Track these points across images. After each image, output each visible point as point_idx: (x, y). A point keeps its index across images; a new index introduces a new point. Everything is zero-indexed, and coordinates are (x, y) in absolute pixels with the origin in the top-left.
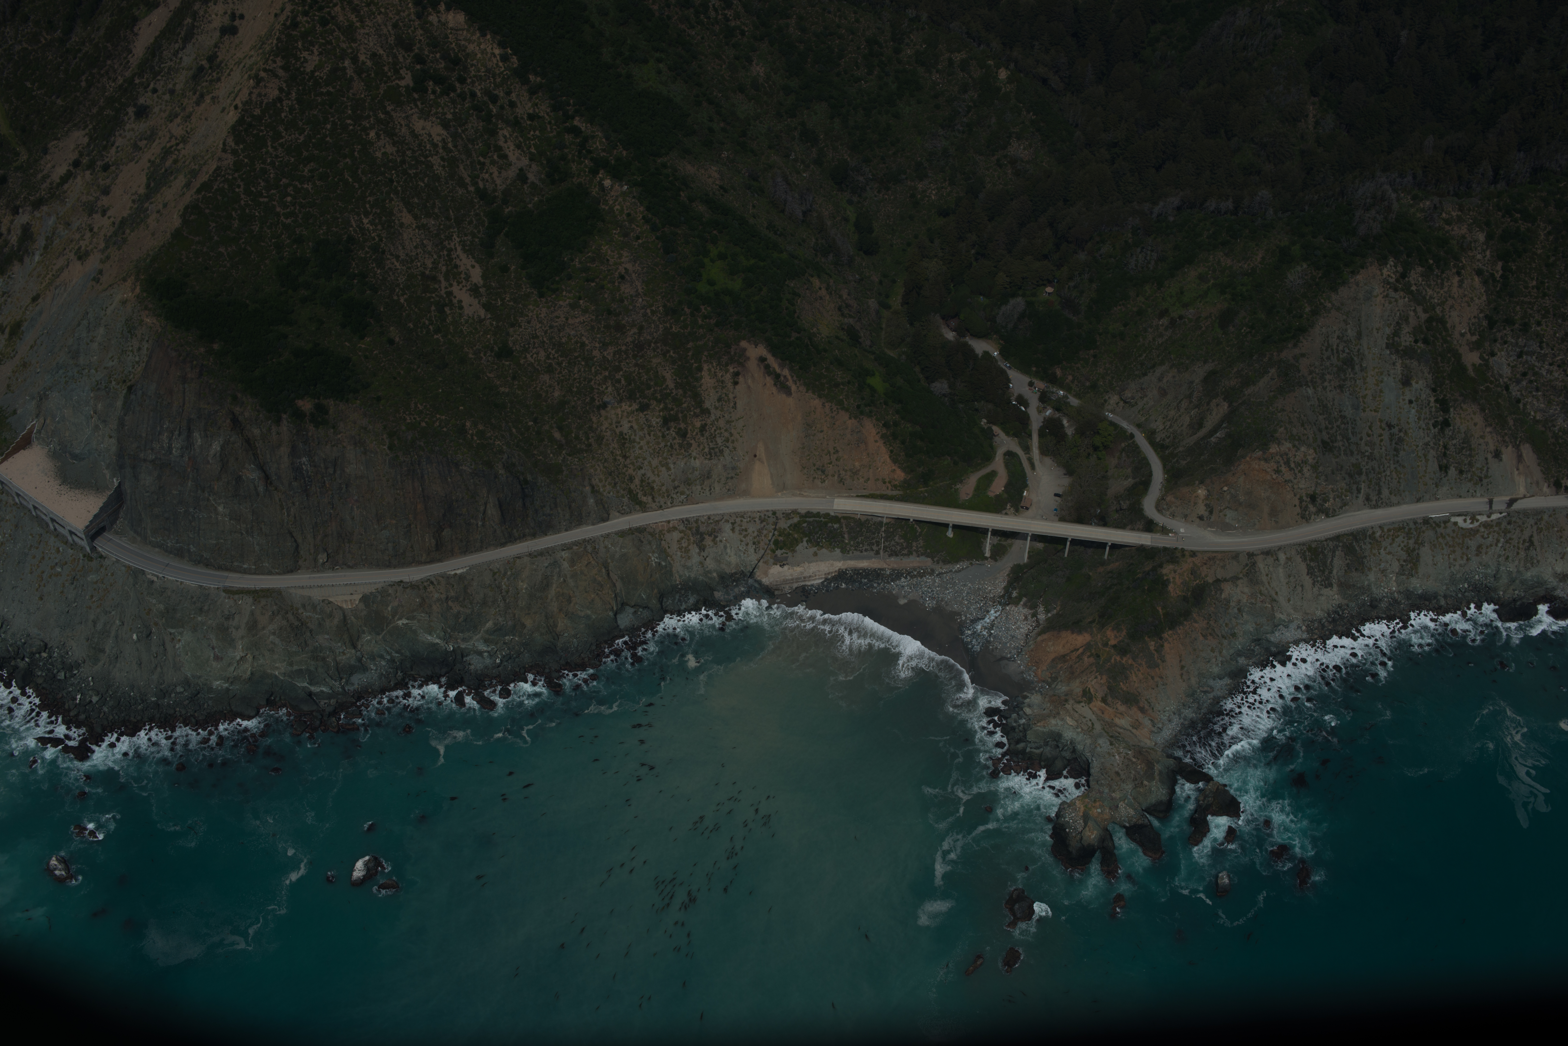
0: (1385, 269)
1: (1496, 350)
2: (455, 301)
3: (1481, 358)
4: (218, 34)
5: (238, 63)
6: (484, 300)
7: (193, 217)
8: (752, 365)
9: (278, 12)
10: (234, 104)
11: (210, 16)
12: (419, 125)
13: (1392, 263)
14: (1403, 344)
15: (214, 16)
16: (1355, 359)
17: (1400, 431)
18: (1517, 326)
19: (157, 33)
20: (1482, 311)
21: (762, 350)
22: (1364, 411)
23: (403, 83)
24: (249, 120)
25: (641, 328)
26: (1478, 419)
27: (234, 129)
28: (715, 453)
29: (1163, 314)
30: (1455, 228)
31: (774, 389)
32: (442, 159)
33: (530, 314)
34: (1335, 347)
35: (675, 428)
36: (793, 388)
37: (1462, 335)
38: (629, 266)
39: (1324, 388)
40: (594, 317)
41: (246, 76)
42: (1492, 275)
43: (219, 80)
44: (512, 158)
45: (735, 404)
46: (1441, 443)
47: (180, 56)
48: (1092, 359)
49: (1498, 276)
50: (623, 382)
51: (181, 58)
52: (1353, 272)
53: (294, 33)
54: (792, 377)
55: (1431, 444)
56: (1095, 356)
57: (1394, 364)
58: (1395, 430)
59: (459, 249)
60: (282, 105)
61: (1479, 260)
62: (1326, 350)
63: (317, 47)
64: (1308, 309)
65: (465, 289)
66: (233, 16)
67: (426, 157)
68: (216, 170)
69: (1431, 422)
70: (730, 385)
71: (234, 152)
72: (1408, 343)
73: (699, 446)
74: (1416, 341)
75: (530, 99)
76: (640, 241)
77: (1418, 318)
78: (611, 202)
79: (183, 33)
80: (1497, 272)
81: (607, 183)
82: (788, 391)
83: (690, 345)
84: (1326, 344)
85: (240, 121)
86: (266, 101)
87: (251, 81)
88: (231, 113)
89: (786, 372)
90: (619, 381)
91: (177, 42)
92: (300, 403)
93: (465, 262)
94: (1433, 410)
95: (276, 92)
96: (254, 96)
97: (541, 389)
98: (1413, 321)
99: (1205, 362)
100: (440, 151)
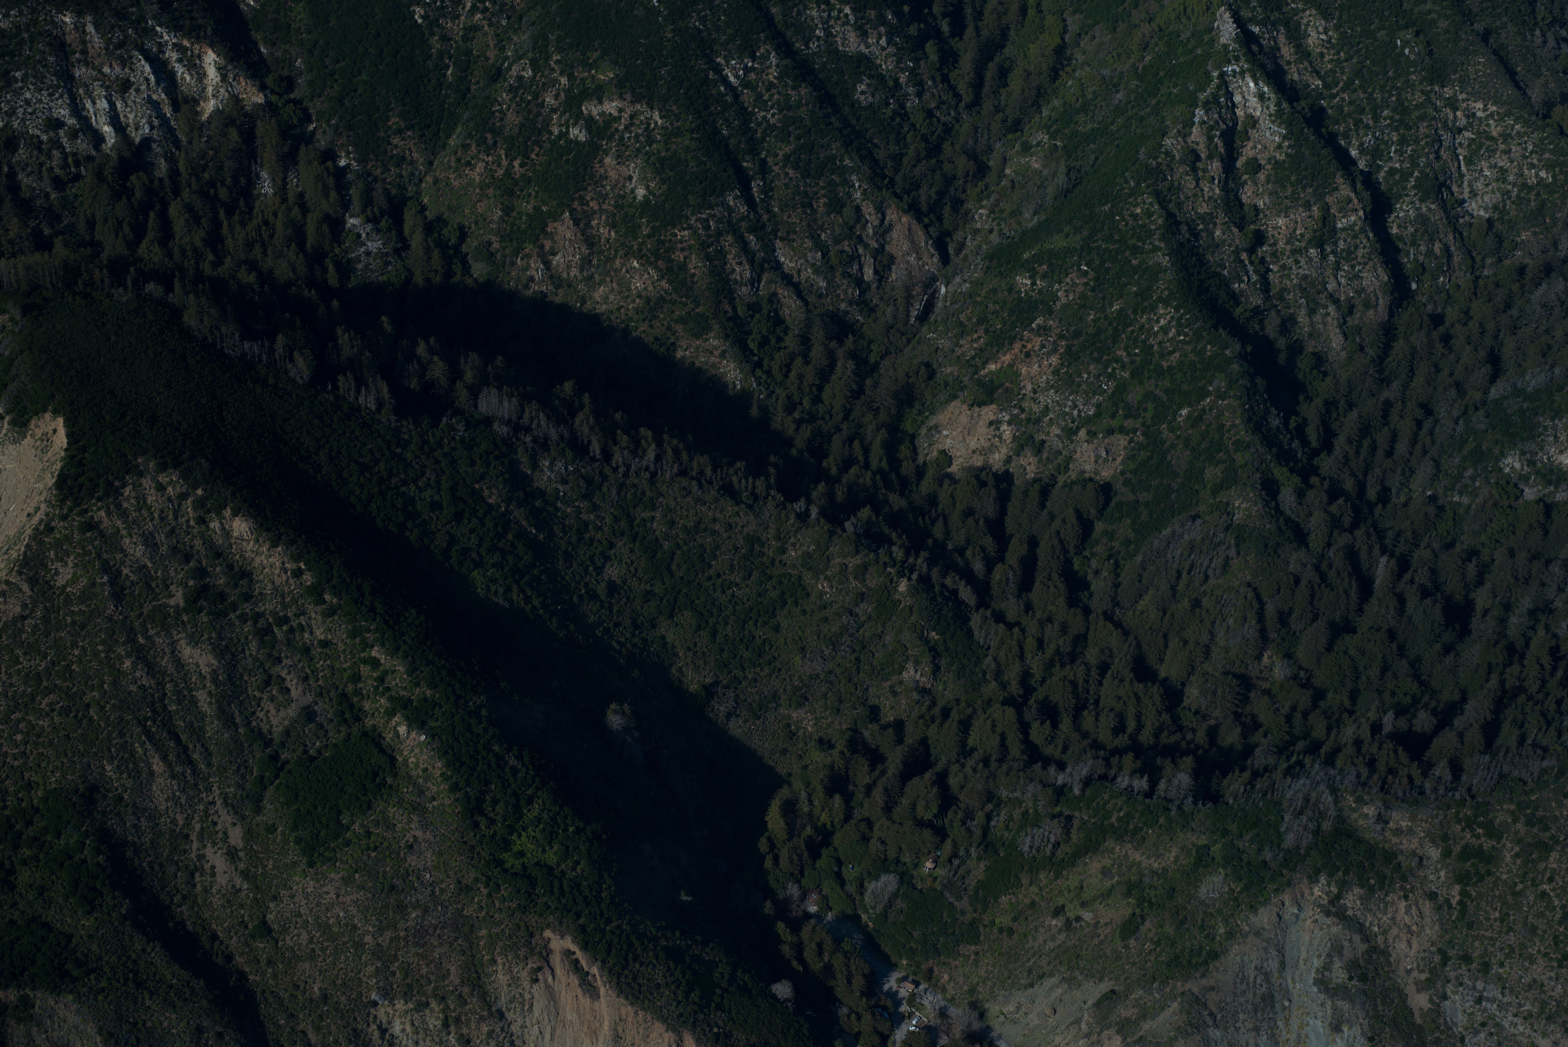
0: (1317, 888)
1: (1449, 993)
2: (207, 866)
3: (1431, 1001)
6: (242, 866)
8: (556, 960)
9: (32, 511)
12: (187, 651)
13: (1325, 882)
14: (1334, 981)
16: (1276, 994)
18: (1474, 965)
20: (1433, 944)
21: (568, 943)
23: (172, 602)
25: (426, 911)
29: (1059, 911)
30: (1404, 841)
31: (579, 991)
32: (210, 694)
33: (295, 888)
34: (1251, 980)
35: (456, 1033)
36: (602, 991)
37: (1409, 972)
38: (419, 834)
39: (1237, 1029)
40: (370, 895)
42: (1447, 901)
44: (294, 693)
45: (531, 1006)
49: (1454, 902)
50: (398, 975)
52: (1277, 890)
53: (47, 540)
54: (601, 977)
56: (976, 953)
57: (1322, 1005)
59: (219, 802)
60: (23, 625)
61: (1432, 881)
62: (1242, 983)
63: (72, 558)
64: (1222, 931)
65: (220, 852)
67: (191, 690)
70: (526, 984)
72: (1340, 981)
74: (1351, 978)
75: (324, 622)
76: (435, 803)
77: (1354, 949)
78: (406, 753)
80: (1454, 897)
81: (403, 729)
82: (594, 994)
83: (483, 932)
84: (1240, 976)
89: (595, 970)
90: (393, 974)
93: (225, 818)
95: (18, 609)
97: (299, 979)
98: (1348, 954)
99: (1101, 979)
100: (208, 685)
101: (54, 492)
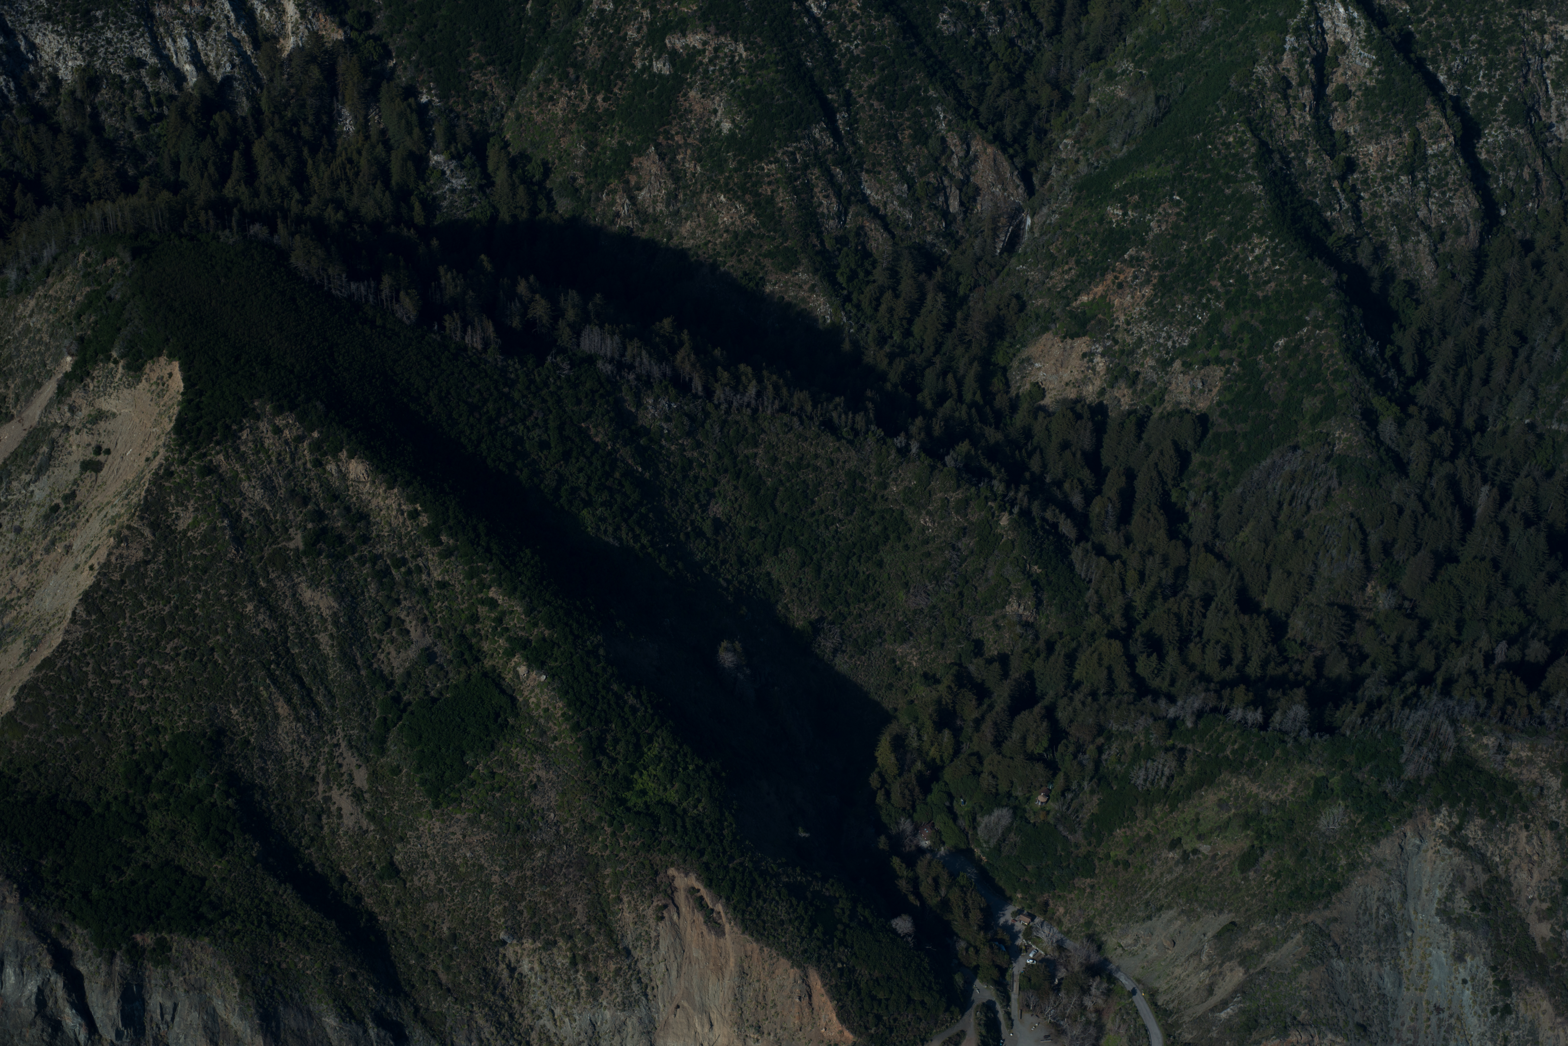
0: (1438, 819)
2: (333, 808)
3: (1553, 930)
4: (77, 468)
5: (99, 509)
6: (368, 808)
7: (29, 700)
8: (681, 898)
9: (150, 455)
10: (90, 563)
11: (71, 446)
12: (307, 594)
13: (1446, 813)
14: (1457, 911)
15: (74, 447)
16: (1399, 925)
17: (1451, 1016)
19: (7, 455)
20: (1554, 874)
21: (692, 881)
22: (1408, 989)
24: (106, 585)
25: (551, 850)
26: (1547, 1005)
27: (87, 598)
28: (630, 1003)
29: (1175, 844)
30: (1524, 772)
31: (704, 928)
32: (332, 636)
33: (421, 829)
34: (1374, 911)
35: (584, 971)
36: (727, 927)
37: (1530, 902)
38: (542, 773)
39: (1360, 960)
40: (495, 835)
41: (106, 530)
43: (74, 526)
44: (414, 635)
45: (658, 943)
46: (1501, 1034)
47: (31, 489)
50: (525, 914)
51: (33, 492)
52: (1398, 822)
53: (167, 484)
54: (726, 914)
55: (1488, 1034)
57: (1445, 935)
58: (1445, 1015)
59: (343, 744)
60: (146, 570)
61: (1552, 811)
62: (1365, 914)
63: (192, 502)
64: (1343, 862)
65: (346, 794)
66: (98, 450)
67: (313, 633)
68: (62, 644)
69: (1489, 1008)
70: (652, 922)
71: (85, 624)
72: (1462, 911)
73: (611, 994)
74: (1473, 908)
75: (441, 563)
76: (557, 743)
77: (1476, 879)
78: (526, 693)
79: (37, 463)
81: (523, 669)
82: (720, 932)
83: (608, 871)
84: (1363, 907)
85: (96, 586)
86: (127, 564)
87: (112, 539)
88: (85, 573)
89: (719, 907)
90: (521, 913)
91: (28, 472)
92: (138, 937)
93: (350, 760)
94: (1492, 992)
95: (141, 554)
96: (113, 559)
97: (428, 919)
98: (1470, 884)
99: (1221, 911)
100: (330, 627)
101: (173, 436)
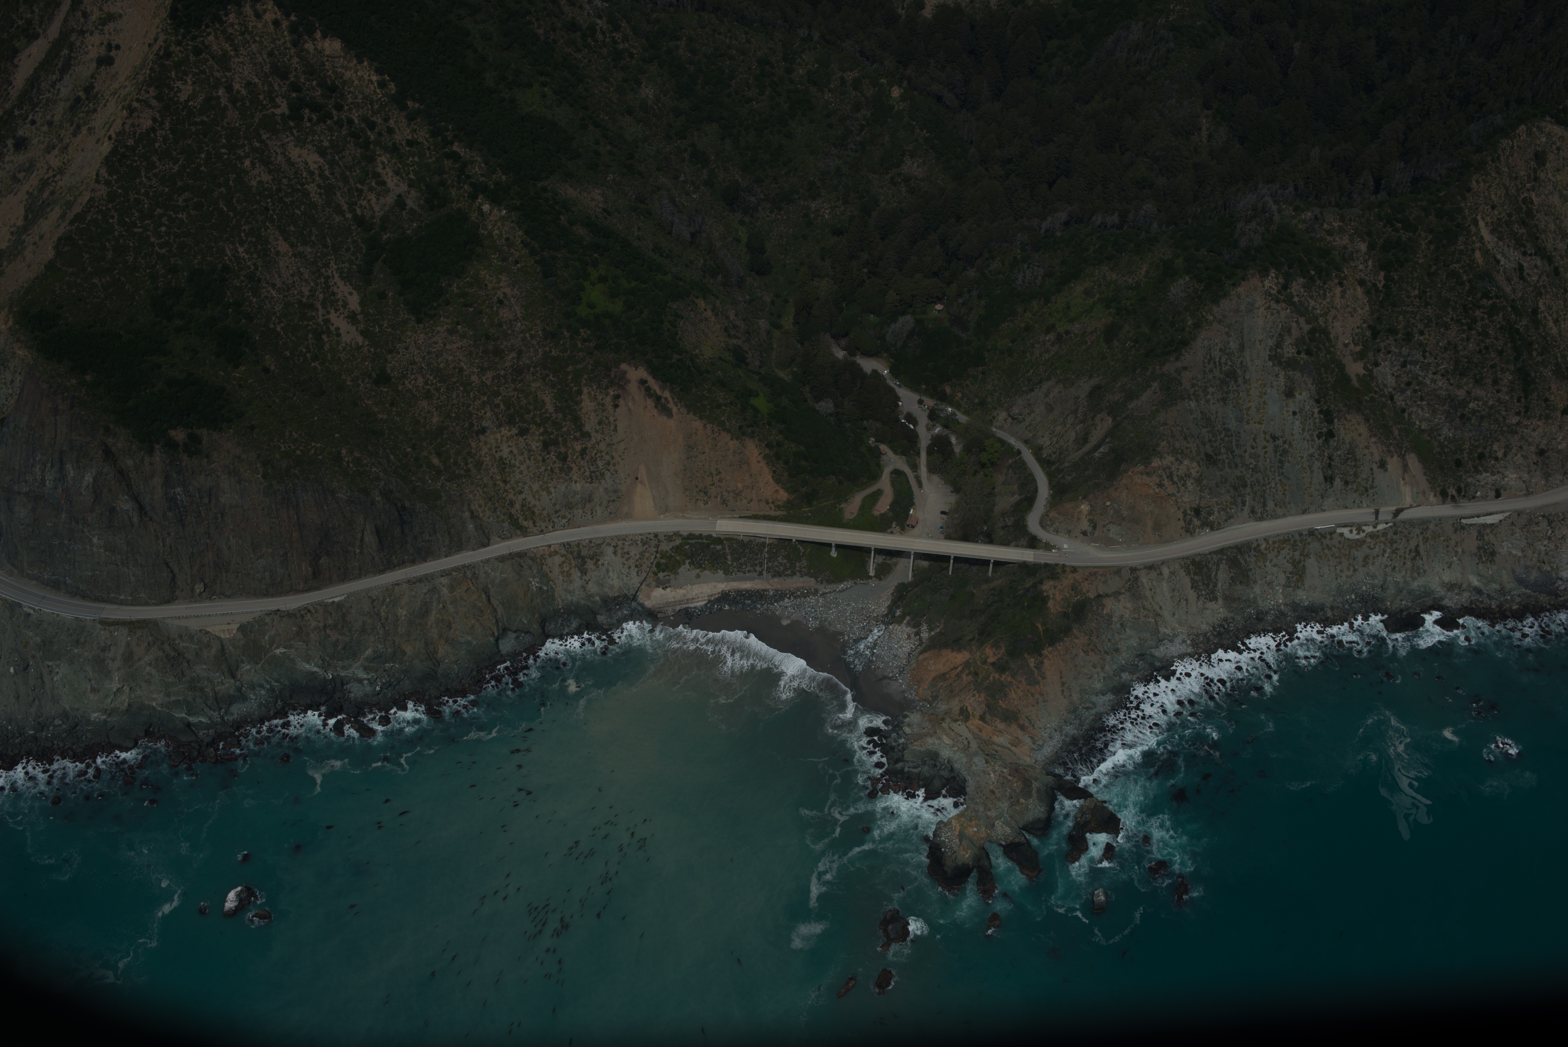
0: (1267, 281)
1: (1380, 360)
2: (333, 328)
3: (1365, 368)
4: (94, 65)
5: (113, 94)
6: (362, 326)
7: (66, 248)
8: (633, 388)
9: (152, 42)
10: (108, 134)
11: (87, 47)
12: (295, 153)
13: (1273, 275)
14: (1286, 355)
15: (90, 47)
16: (1238, 371)
17: (1285, 442)
18: (1400, 335)
19: (37, 65)
20: (1365, 321)
21: (642, 373)
22: (1248, 423)
23: (278, 111)
24: (123, 150)
25: (520, 353)
26: (1363, 429)
27: (108, 161)
28: (596, 476)
29: (1050, 329)
30: (1337, 239)
31: (655, 412)
32: (319, 186)
33: (408, 340)
34: (1217, 360)
35: (555, 452)
36: (675, 410)
37: (1346, 345)
38: (508, 291)
39: (1207, 401)
40: (472, 342)
41: (120, 107)
42: (1375, 285)
43: (95, 110)
44: (391, 184)
45: (616, 427)
46: (1326, 454)
47: (57, 87)
48: (981, 376)
49: (1380, 286)
50: (502, 407)
51: (59, 90)
52: (1234, 285)
53: (168, 63)
54: (673, 399)
55: (1316, 455)
56: (983, 373)
57: (1277, 376)
58: (1279, 442)
59: (336, 276)
60: (155, 135)
61: (1361, 271)
62: (1209, 363)
63: (190, 76)
64: (1190, 322)
65: (342, 316)
66: (109, 47)
67: (303, 185)
68: (89, 201)
69: (1315, 434)
70: (610, 408)
71: (108, 183)
72: (1290, 355)
73: (579, 469)
74: (1299, 353)
75: (409, 125)
76: (519, 265)
77: (1301, 329)
78: (490, 227)
79: (60, 64)
80: (1380, 282)
81: (486, 207)
82: (669, 413)
83: (570, 369)
84: (1208, 357)
85: (114, 152)
86: (139, 131)
87: (125, 111)
88: (105, 144)
89: (667, 394)
90: (498, 406)
91: (54, 73)
92: (173, 433)
93: (342, 289)
94: (1317, 421)
95: (150, 123)
96: (127, 127)
97: (420, 415)
98: (1295, 333)
99: (1091, 377)
100: (317, 178)
101: (169, 22)
